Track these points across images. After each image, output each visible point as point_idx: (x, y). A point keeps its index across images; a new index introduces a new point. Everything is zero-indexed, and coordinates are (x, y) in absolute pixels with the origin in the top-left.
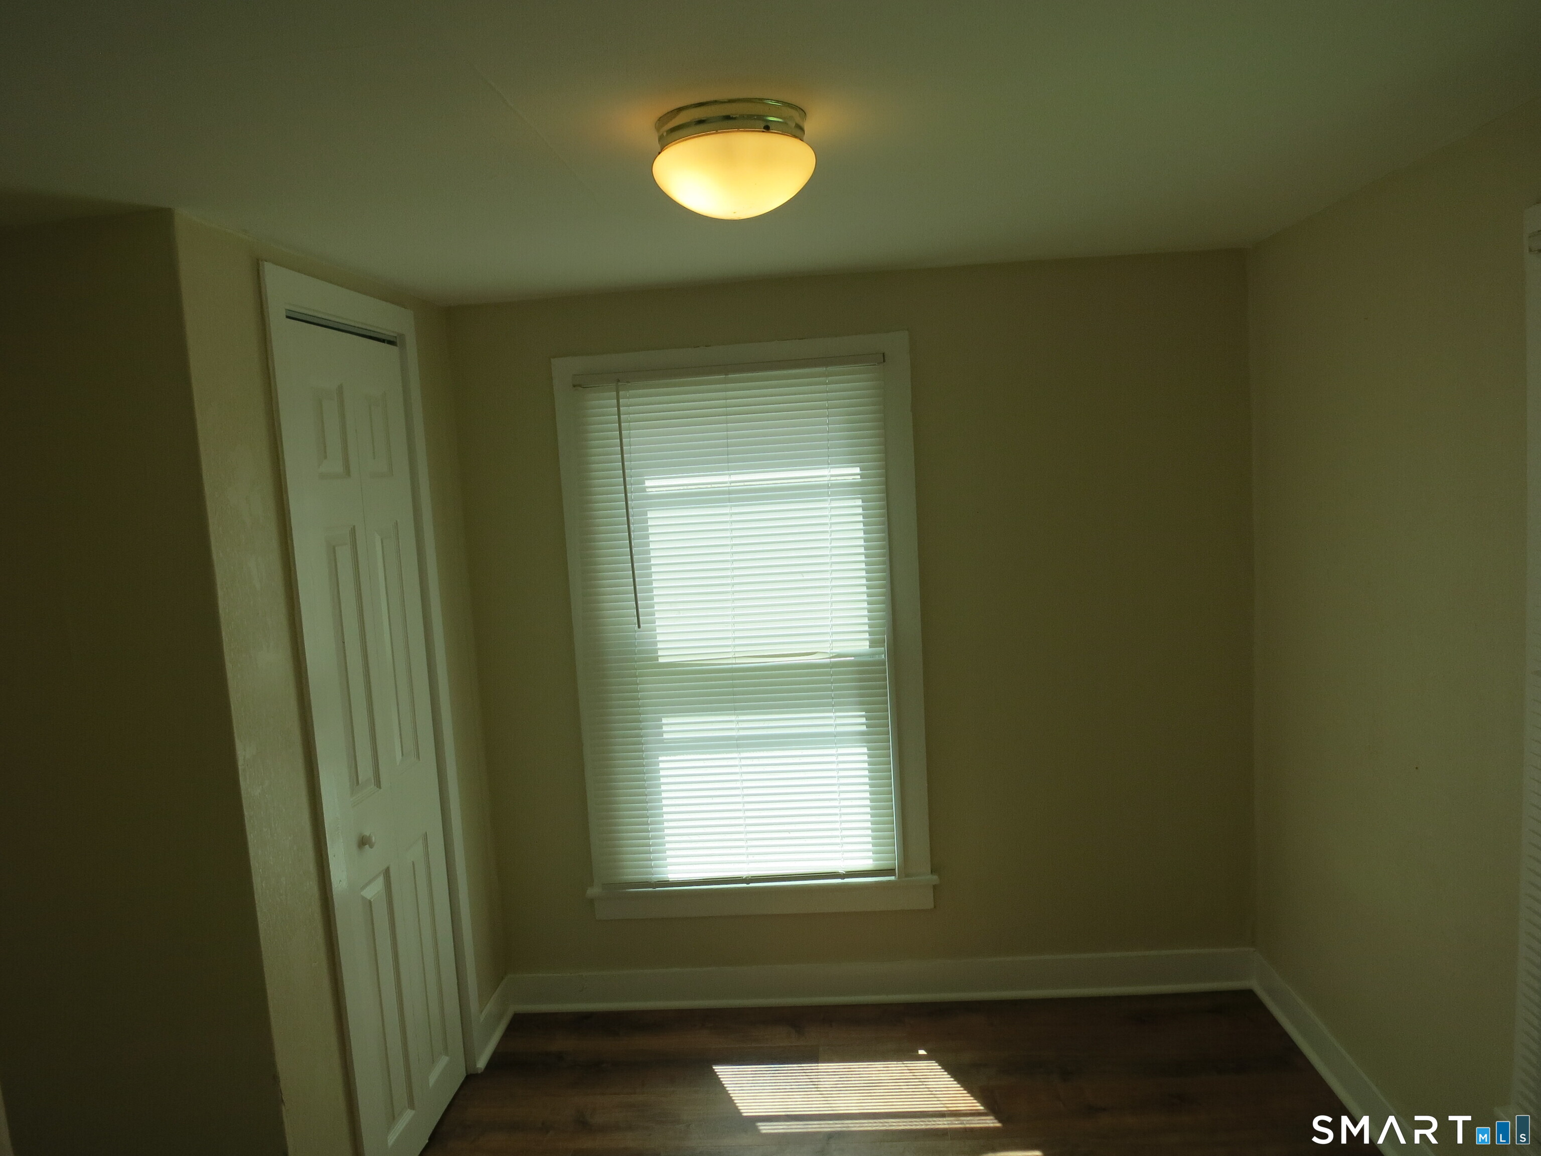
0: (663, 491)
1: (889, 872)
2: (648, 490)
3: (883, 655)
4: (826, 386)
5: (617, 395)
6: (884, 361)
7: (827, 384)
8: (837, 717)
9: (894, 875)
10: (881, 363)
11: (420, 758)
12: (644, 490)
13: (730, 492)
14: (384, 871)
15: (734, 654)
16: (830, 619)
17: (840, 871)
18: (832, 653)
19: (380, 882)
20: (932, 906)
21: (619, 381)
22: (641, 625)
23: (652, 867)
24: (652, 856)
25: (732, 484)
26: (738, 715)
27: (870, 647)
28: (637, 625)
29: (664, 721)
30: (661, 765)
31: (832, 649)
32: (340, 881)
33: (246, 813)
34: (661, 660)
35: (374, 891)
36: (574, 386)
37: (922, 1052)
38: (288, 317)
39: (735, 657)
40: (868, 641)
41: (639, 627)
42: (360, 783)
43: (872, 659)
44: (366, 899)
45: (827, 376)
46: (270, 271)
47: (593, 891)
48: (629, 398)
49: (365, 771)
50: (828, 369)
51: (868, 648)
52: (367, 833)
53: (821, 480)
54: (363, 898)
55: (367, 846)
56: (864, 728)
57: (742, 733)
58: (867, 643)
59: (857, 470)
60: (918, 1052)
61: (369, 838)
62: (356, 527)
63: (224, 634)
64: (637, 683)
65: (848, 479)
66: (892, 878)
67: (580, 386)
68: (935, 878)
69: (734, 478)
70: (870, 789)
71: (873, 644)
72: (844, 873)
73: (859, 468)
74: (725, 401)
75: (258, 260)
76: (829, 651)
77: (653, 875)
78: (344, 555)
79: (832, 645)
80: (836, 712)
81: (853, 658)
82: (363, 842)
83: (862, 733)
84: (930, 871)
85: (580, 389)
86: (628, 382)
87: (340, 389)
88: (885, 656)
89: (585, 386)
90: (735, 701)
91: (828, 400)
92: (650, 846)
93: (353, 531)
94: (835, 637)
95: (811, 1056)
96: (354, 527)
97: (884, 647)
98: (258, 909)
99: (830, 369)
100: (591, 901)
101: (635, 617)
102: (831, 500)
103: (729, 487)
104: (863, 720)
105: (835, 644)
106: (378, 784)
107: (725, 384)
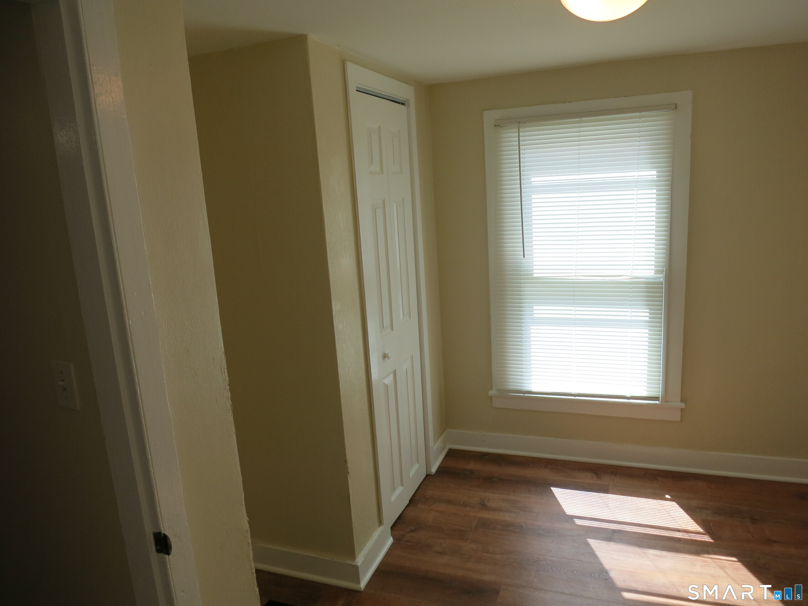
0: (541, 184)
1: (656, 398)
2: (533, 183)
3: (662, 279)
4: (639, 124)
5: (518, 130)
6: (676, 108)
7: (640, 123)
8: (632, 312)
9: (659, 401)
10: (674, 110)
11: (411, 318)
12: (531, 183)
13: (578, 185)
14: (394, 371)
15: (576, 274)
16: (632, 257)
17: (627, 396)
18: (632, 276)
19: (391, 376)
20: (680, 420)
21: (520, 123)
22: (525, 256)
23: (523, 383)
24: (524, 378)
25: (580, 180)
26: (575, 307)
27: (655, 274)
28: (523, 256)
29: (535, 308)
30: (532, 331)
31: (632, 274)
32: (375, 373)
33: (336, 337)
34: (535, 275)
35: (389, 380)
36: (495, 126)
37: (667, 496)
38: (357, 91)
39: (576, 276)
40: (654, 271)
41: (524, 257)
42: (384, 327)
43: (655, 281)
44: (386, 384)
45: (640, 118)
46: (350, 67)
47: (492, 393)
48: (524, 132)
49: (387, 322)
50: (641, 114)
51: (653, 274)
52: (387, 352)
53: (633, 178)
54: (384, 383)
55: (387, 358)
56: (647, 319)
57: (577, 317)
58: (653, 271)
59: (655, 173)
60: (665, 496)
61: (388, 354)
62: (385, 199)
63: (328, 249)
64: (521, 287)
65: (648, 178)
66: (657, 402)
67: (499, 126)
68: (682, 405)
69: (582, 177)
70: (648, 348)
71: (657, 272)
72: (630, 397)
73: (656, 172)
74: (579, 133)
75: (344, 61)
76: (630, 275)
77: (524, 387)
78: (380, 213)
79: (632, 272)
80: (631, 309)
81: (644, 280)
82: (385, 356)
83: (647, 322)
84: (680, 401)
85: (498, 127)
86: (525, 123)
87: (379, 128)
88: (663, 279)
89: (501, 126)
90: (574, 300)
91: (640, 132)
92: (523, 372)
93: (384, 201)
94: (635, 267)
95: (605, 490)
96: (384, 199)
97: (663, 274)
98: (340, 382)
99: (643, 113)
100: (491, 397)
101: (522, 252)
102: (637, 190)
103: (578, 181)
104: (648, 314)
105: (634, 271)
106: (392, 329)
107: (580, 123)
